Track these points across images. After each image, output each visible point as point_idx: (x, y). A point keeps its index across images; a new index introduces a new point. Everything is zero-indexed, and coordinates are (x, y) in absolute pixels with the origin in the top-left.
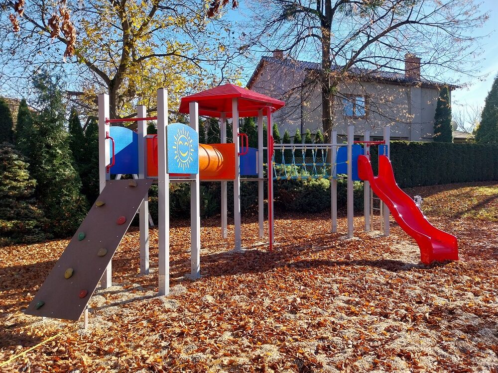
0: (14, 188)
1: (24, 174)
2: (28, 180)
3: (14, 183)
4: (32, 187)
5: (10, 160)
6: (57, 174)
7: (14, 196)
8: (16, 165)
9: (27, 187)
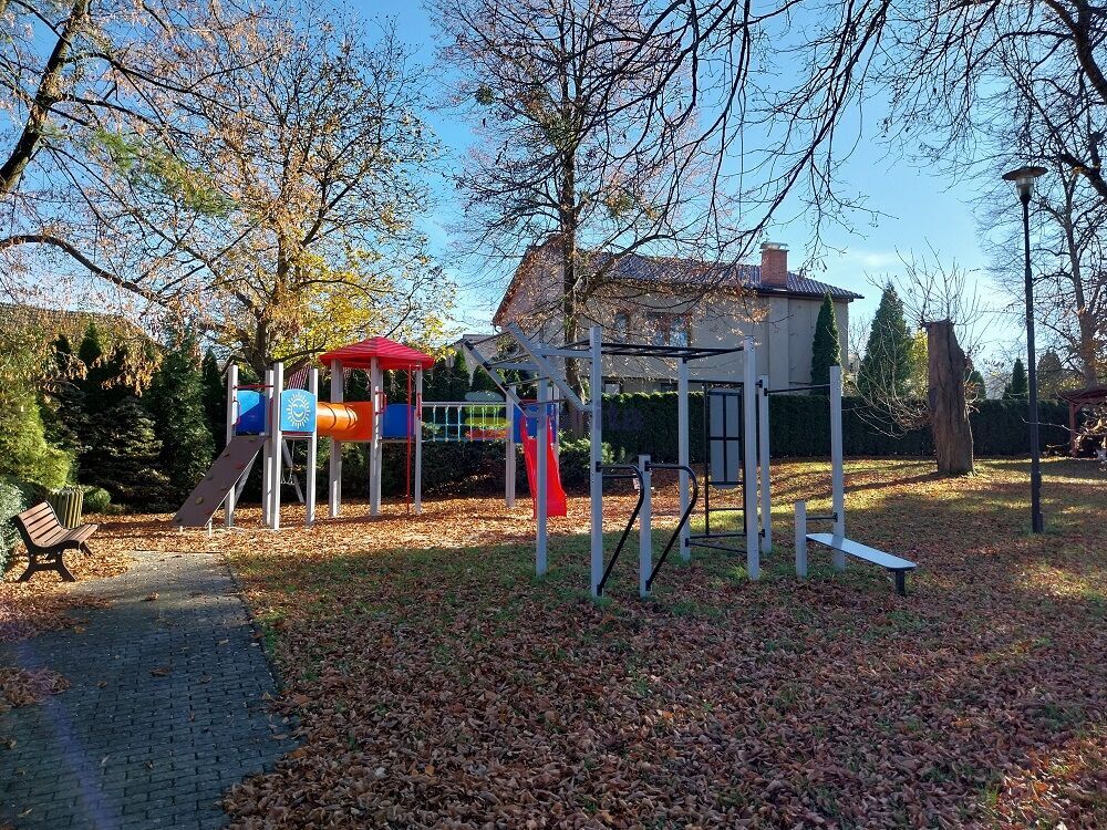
0: (139, 449)
1: (148, 433)
2: (153, 441)
3: (139, 444)
4: (157, 449)
5: (135, 417)
6: (186, 435)
7: (138, 459)
8: (141, 423)
9: (152, 450)
